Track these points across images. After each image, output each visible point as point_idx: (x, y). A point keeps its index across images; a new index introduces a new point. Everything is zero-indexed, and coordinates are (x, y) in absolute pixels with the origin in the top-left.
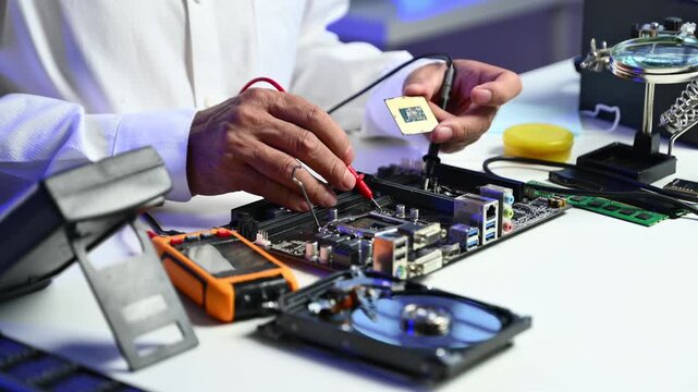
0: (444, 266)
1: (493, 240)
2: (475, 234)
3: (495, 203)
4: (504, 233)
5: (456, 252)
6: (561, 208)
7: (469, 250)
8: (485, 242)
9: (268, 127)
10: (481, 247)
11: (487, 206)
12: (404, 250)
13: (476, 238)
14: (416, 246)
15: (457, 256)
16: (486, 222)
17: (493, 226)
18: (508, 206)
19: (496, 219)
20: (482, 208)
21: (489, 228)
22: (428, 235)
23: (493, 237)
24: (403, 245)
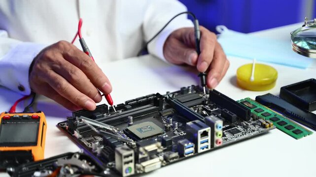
0: (162, 166)
2: (192, 147)
3: (208, 129)
4: (216, 145)
5: (176, 157)
6: (268, 128)
7: (186, 156)
8: (200, 151)
9: (56, 64)
10: (196, 154)
11: (202, 131)
12: (132, 158)
13: (192, 149)
14: (140, 157)
15: (177, 160)
16: (200, 140)
17: (207, 142)
18: (219, 131)
19: (209, 138)
20: (197, 132)
21: (203, 143)
22: (150, 150)
23: (207, 148)
24: (131, 155)
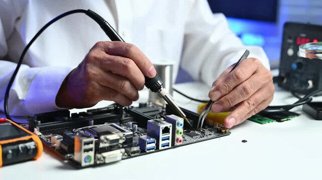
0: (123, 159)
1: (168, 147)
2: (154, 142)
3: (169, 125)
4: (177, 143)
5: (137, 152)
6: (224, 133)
7: (148, 151)
8: (161, 148)
10: (157, 150)
11: (162, 126)
12: (92, 146)
13: (154, 145)
14: (102, 145)
15: (138, 154)
16: (162, 136)
17: (168, 139)
18: (180, 129)
19: (170, 135)
20: (158, 127)
21: (164, 140)
22: (111, 139)
23: (168, 145)
24: (91, 143)
